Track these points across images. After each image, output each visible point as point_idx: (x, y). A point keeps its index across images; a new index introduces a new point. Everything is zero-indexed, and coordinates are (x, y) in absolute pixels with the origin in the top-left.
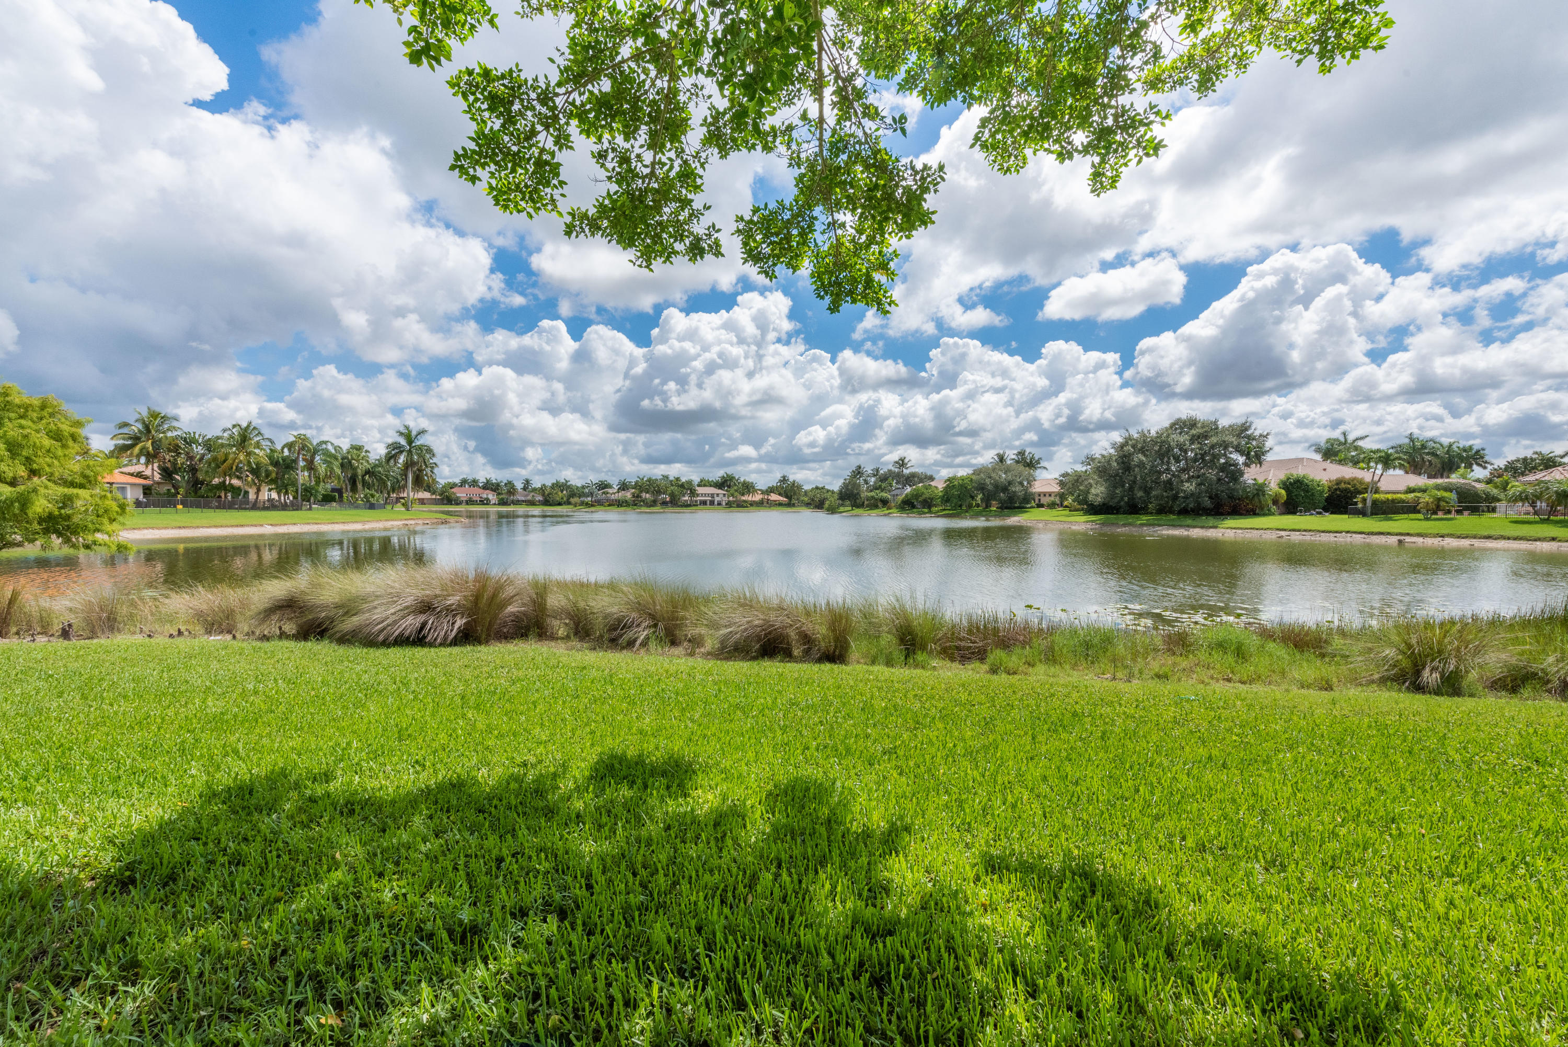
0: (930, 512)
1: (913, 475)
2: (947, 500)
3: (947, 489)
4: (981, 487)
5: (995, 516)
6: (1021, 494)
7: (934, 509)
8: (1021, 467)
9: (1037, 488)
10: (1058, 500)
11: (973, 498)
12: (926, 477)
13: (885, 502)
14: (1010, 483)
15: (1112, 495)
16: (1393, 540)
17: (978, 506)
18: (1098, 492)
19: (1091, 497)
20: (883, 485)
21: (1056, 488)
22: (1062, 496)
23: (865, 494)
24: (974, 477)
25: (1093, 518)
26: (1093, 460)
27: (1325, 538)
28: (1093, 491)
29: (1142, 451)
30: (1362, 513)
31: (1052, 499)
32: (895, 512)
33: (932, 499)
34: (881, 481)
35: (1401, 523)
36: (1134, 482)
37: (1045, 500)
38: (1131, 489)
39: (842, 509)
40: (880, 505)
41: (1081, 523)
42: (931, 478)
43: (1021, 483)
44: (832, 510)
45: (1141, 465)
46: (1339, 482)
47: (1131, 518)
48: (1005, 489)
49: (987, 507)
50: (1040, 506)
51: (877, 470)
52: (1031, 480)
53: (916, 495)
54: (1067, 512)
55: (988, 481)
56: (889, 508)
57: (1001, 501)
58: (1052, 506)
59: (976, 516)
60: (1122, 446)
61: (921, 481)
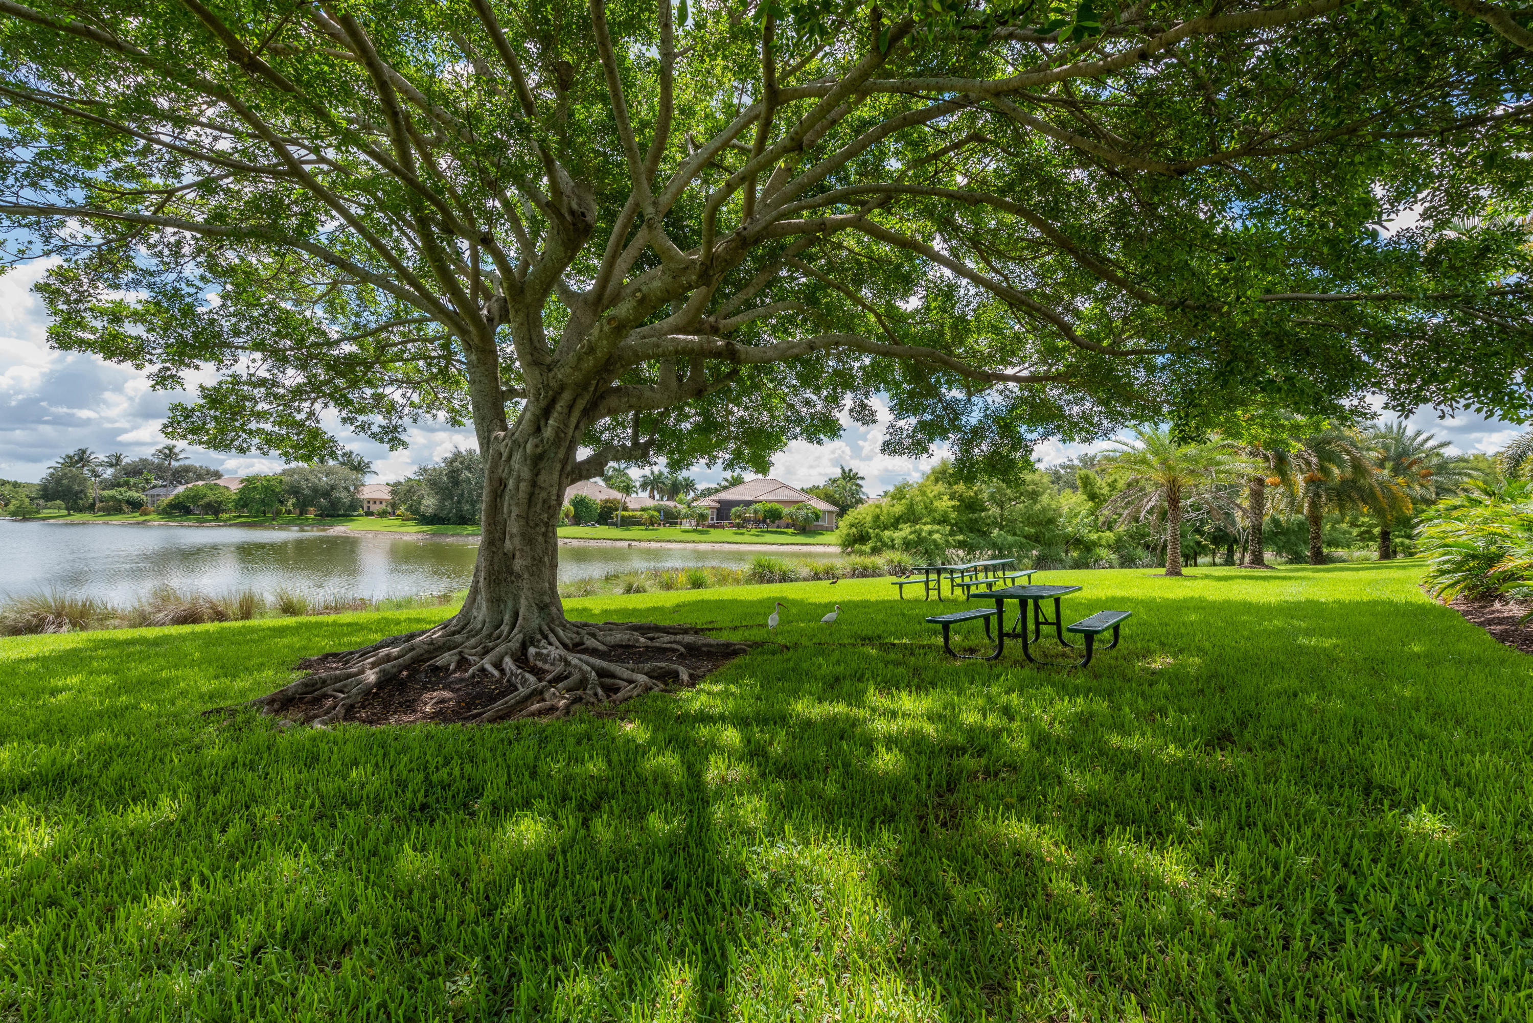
0: (217, 519)
1: (187, 469)
2: (245, 505)
3: (242, 491)
4: (295, 491)
5: (313, 525)
6: (347, 501)
7: (225, 516)
8: (346, 470)
9: (366, 493)
10: (389, 509)
11: (282, 502)
12: (208, 472)
13: (136, 506)
14: (333, 488)
15: (442, 508)
16: (626, 544)
17: (289, 512)
18: (429, 503)
19: (422, 508)
20: (132, 481)
21: (385, 495)
22: (394, 506)
23: (93, 493)
24: (284, 478)
25: (425, 528)
26: (426, 470)
27: (592, 543)
28: (425, 502)
29: (468, 468)
30: (615, 525)
31: (383, 506)
32: (156, 520)
33: (220, 503)
34: (128, 474)
35: (635, 532)
36: (462, 495)
37: (375, 508)
38: (459, 502)
39: (45, 513)
40: (125, 507)
41: (412, 534)
42: (217, 475)
43: (346, 489)
44: (23, 515)
45: (468, 480)
46: (607, 501)
47: (459, 529)
48: (326, 494)
49: (301, 514)
50: (369, 513)
51: (118, 458)
52: (358, 486)
53: (195, 497)
54: (399, 522)
55: (304, 484)
56: (145, 513)
57: (320, 507)
58: (383, 514)
59: (284, 526)
60: (452, 461)
61: (199, 477)
